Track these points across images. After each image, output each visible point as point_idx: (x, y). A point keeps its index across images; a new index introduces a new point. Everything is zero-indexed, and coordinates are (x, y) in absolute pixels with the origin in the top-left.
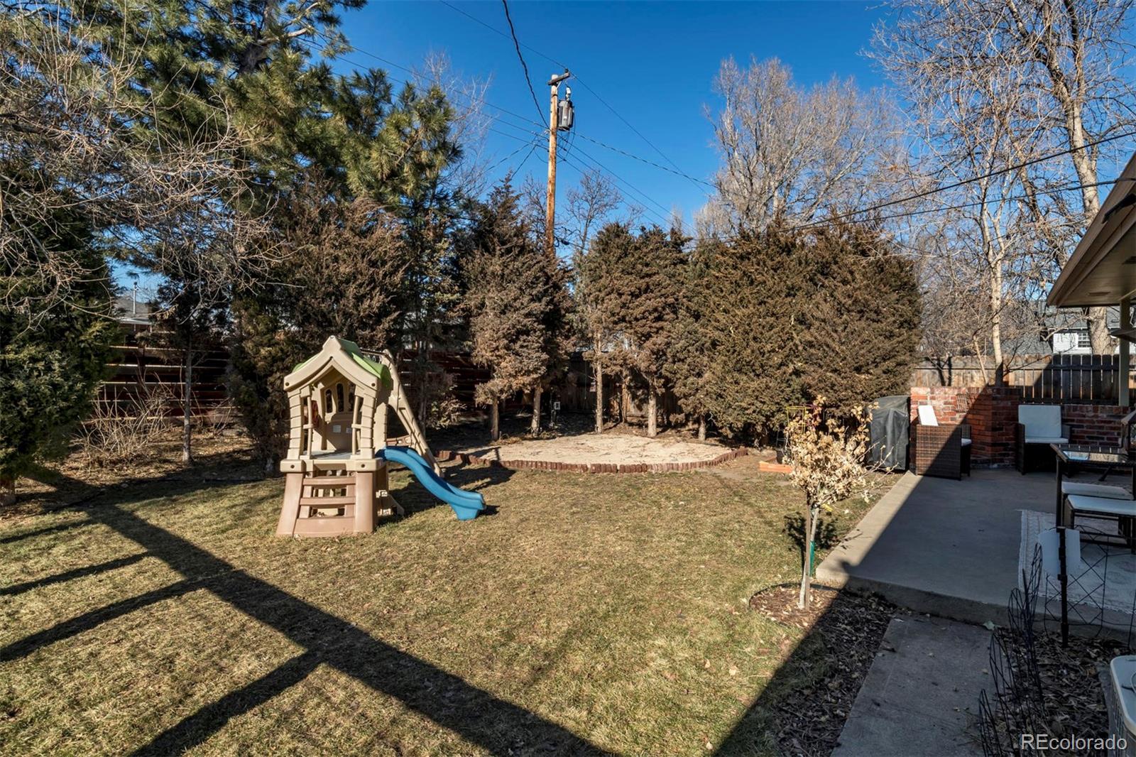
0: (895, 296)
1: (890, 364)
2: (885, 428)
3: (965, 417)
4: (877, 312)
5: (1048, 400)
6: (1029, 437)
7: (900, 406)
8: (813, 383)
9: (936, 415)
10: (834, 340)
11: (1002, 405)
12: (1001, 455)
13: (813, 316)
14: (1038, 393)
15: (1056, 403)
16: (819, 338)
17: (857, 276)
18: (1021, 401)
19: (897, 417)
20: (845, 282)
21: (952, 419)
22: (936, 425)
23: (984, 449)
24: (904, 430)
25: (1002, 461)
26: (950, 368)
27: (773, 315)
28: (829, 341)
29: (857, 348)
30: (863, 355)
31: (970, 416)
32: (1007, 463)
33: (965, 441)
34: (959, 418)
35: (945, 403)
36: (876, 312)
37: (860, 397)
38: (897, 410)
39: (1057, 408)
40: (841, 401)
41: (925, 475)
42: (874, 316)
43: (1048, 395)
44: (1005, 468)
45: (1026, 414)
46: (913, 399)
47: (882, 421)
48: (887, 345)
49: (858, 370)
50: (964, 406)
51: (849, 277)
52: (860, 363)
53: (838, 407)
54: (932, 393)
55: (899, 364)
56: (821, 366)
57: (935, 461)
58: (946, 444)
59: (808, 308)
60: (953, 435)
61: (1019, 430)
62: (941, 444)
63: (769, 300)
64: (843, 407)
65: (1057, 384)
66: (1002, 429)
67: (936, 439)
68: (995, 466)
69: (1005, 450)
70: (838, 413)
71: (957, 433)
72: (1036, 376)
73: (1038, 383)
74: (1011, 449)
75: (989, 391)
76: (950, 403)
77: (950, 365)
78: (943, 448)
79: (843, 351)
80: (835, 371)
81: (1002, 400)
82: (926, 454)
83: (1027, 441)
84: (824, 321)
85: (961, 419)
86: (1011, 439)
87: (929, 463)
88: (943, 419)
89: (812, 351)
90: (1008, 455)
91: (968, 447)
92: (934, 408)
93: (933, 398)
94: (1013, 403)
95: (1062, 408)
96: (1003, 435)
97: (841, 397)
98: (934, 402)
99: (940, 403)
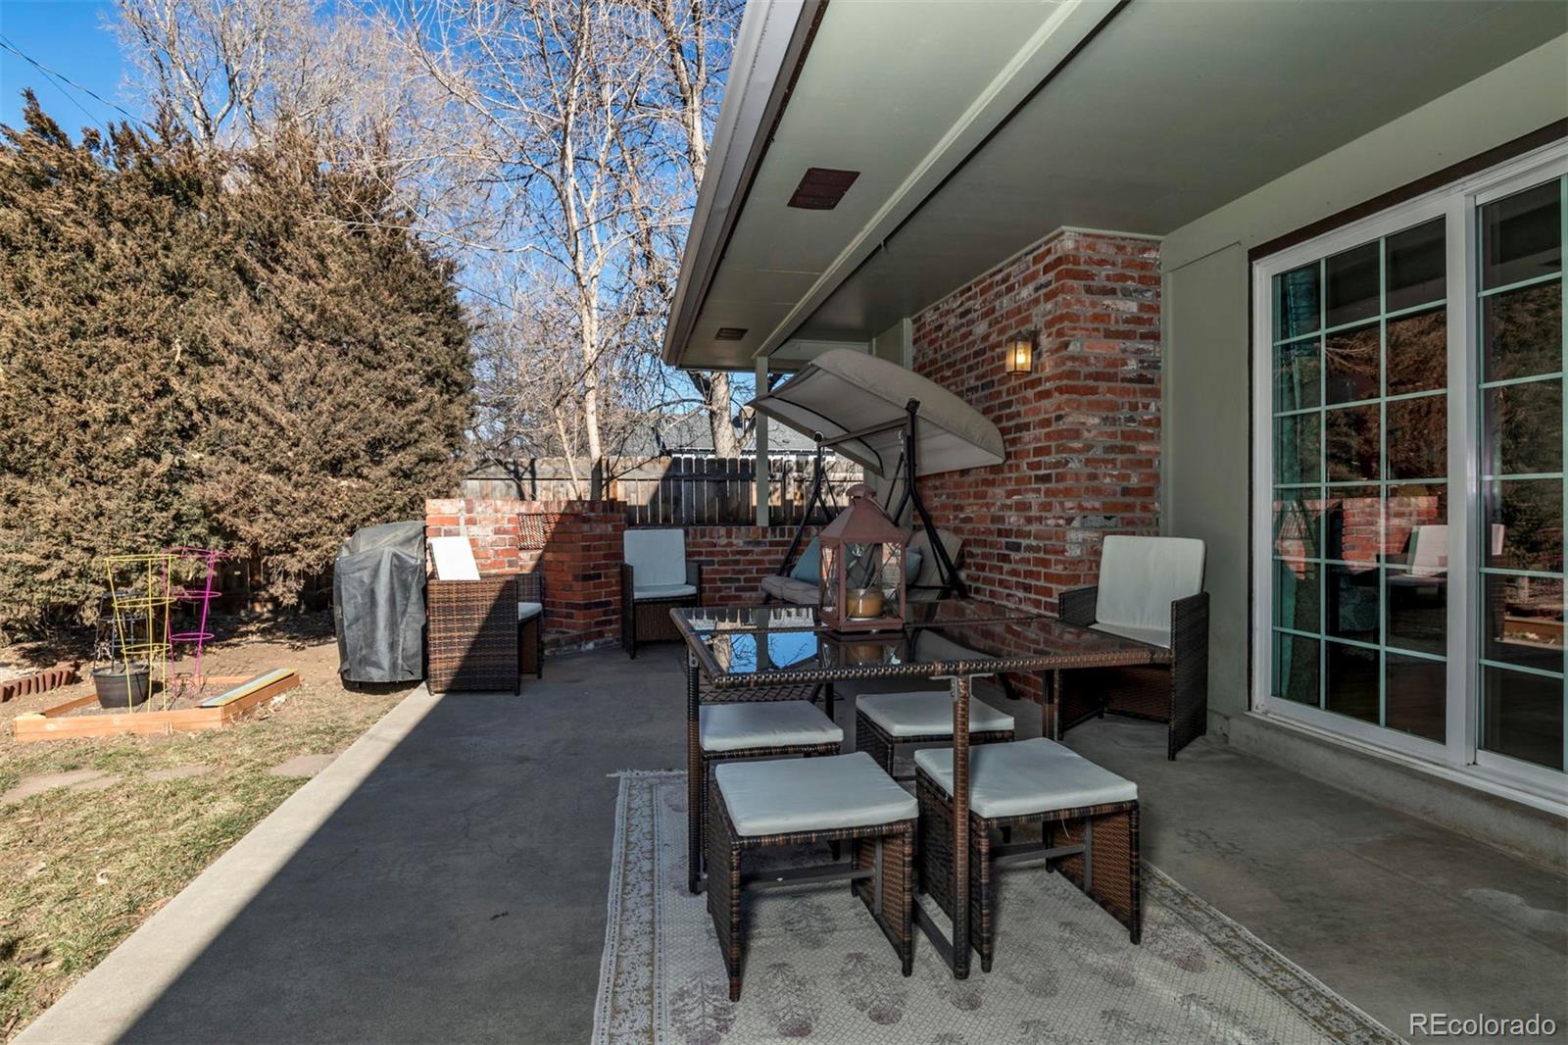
0: (415, 321)
1: (407, 458)
2: (372, 594)
3: (541, 558)
4: (377, 349)
5: (667, 523)
6: (640, 589)
7: (408, 541)
8: (222, 498)
9: (476, 556)
10: (271, 399)
11: (598, 531)
12: (598, 624)
13: (225, 344)
14: (655, 516)
15: (677, 525)
16: (236, 392)
17: (333, 266)
18: (631, 524)
19: (399, 566)
20: (306, 276)
21: (511, 564)
22: (478, 578)
23: (570, 616)
24: (415, 595)
25: (600, 634)
26: (534, 479)
27: (121, 332)
28: (263, 403)
29: (324, 418)
30: (341, 436)
31: (549, 556)
32: (609, 637)
33: (527, 608)
34: (527, 561)
35: (497, 532)
36: (372, 347)
37: (340, 527)
38: (399, 551)
39: (680, 532)
40: (296, 537)
41: (451, 690)
42: (368, 354)
43: (666, 519)
44: (604, 650)
45: (636, 545)
46: (432, 527)
47: (366, 576)
48: (398, 419)
49: (335, 467)
50: (537, 536)
51: (313, 264)
52: (337, 453)
53: (292, 551)
54: (470, 510)
55: (424, 459)
56: (246, 460)
57: (467, 658)
58: (488, 619)
59: (216, 323)
60: (500, 598)
61: (626, 574)
62: (478, 617)
63: (108, 295)
64: (302, 552)
65: (677, 501)
66: (599, 576)
67: (468, 609)
68: (591, 646)
69: (605, 614)
70: (293, 565)
71: (511, 591)
72: (652, 490)
73: (654, 500)
74: (614, 612)
75: (578, 508)
76: (505, 532)
77: (533, 473)
78: (482, 629)
79: (294, 424)
80: (276, 470)
81: (598, 521)
82: (449, 644)
83: (637, 595)
84: (248, 353)
85: (532, 563)
86: (614, 593)
87: (456, 663)
88: (493, 565)
89: (226, 424)
90: (610, 622)
91: (533, 619)
92: (473, 542)
93: (471, 522)
94: (615, 528)
95: (686, 534)
96: (601, 586)
97: (295, 528)
98: (475, 530)
99: (485, 533)
